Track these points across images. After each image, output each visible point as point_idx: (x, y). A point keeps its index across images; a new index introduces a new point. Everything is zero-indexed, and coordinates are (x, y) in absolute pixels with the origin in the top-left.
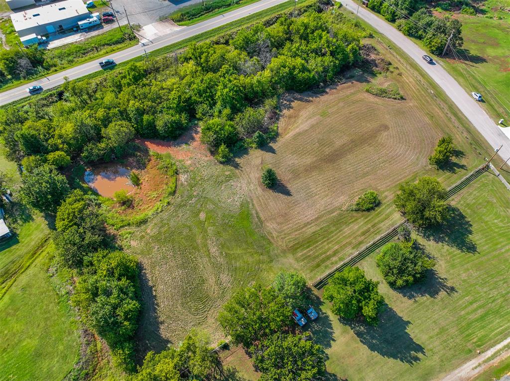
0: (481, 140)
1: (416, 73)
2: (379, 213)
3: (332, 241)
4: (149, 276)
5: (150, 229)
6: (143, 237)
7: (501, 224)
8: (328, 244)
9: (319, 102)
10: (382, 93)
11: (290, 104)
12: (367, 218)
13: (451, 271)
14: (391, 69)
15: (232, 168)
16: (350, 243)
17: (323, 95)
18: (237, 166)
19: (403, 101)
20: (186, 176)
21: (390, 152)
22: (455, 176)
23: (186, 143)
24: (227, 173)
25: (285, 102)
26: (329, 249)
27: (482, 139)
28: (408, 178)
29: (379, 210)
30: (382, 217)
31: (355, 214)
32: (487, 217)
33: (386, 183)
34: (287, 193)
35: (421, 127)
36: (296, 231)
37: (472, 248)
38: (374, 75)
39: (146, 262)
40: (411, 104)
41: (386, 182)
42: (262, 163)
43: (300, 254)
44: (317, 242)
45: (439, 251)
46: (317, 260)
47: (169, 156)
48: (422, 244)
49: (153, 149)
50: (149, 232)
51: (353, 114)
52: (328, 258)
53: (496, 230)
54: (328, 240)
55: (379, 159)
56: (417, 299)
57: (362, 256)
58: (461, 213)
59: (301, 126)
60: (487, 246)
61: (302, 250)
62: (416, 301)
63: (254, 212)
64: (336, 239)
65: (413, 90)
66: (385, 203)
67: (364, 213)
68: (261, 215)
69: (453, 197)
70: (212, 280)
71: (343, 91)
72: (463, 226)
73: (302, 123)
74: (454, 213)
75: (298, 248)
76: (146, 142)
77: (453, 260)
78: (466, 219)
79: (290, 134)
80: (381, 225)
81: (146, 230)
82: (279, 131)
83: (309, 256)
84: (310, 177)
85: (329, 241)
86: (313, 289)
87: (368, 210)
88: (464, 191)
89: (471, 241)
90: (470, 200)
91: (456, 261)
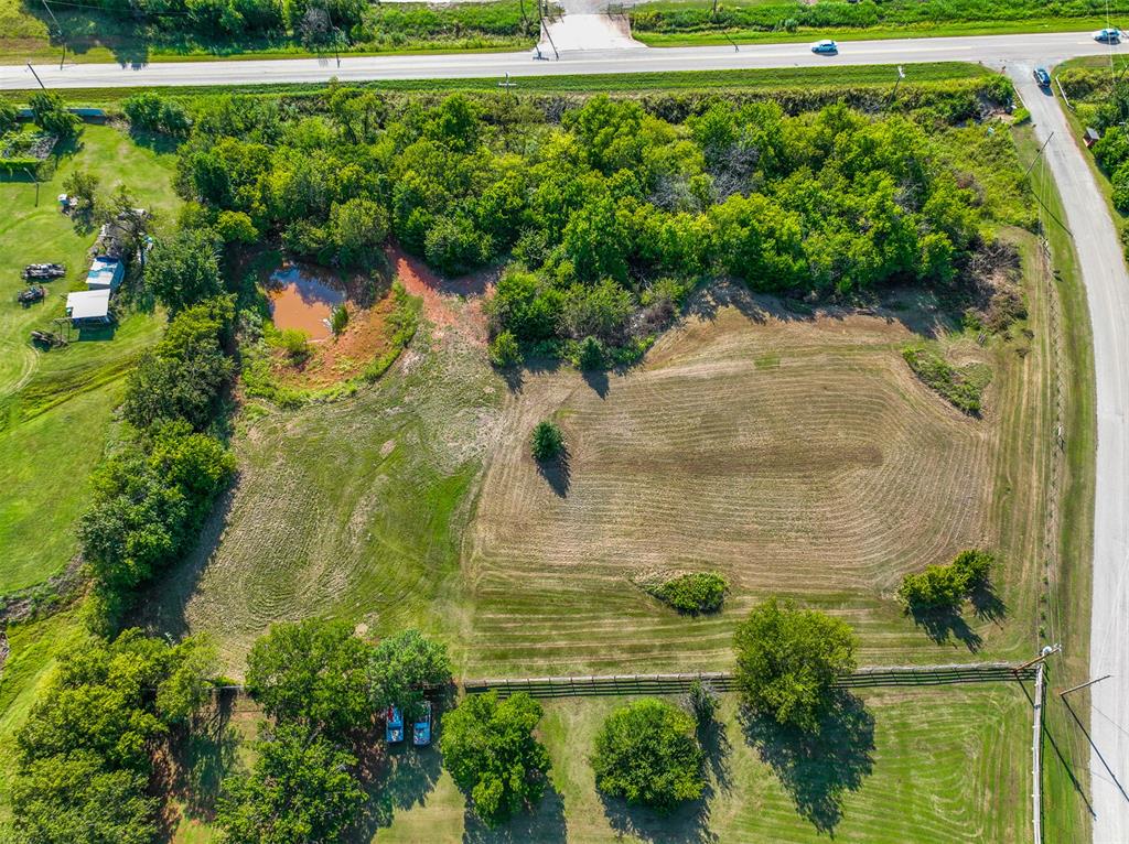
0: (1078, 605)
1: (1065, 367)
2: (698, 629)
3: (565, 628)
4: (235, 504)
5: (294, 424)
6: (274, 431)
7: (940, 812)
8: (552, 628)
9: (778, 331)
10: (938, 378)
11: (714, 308)
12: (667, 623)
13: (740, 832)
14: (1013, 330)
15: (505, 385)
16: (592, 652)
17: (799, 320)
18: (515, 385)
19: (972, 418)
20: (417, 358)
21: (836, 518)
22: (935, 649)
23: (463, 296)
24: (488, 390)
25: (709, 298)
26: (548, 638)
27: (1082, 605)
28: (823, 592)
29: (702, 623)
30: (698, 639)
31: (650, 602)
32: (922, 776)
33: (767, 577)
34: (560, 487)
35: (957, 501)
36: (517, 569)
37: (826, 817)
38: (958, 324)
39: (248, 477)
40: (983, 436)
41: (769, 574)
42: (563, 403)
43: (491, 616)
44: (536, 612)
45: (753, 777)
46: (509, 646)
47: (418, 305)
48: (730, 740)
49: (405, 278)
50: (289, 426)
51: (830, 393)
52: (532, 653)
53: (917, 817)
54: (560, 619)
55: (798, 519)
56: (625, 836)
57: (593, 689)
58: (871, 732)
59: (700, 366)
60: (863, 835)
61: (500, 611)
62: (620, 838)
63: (475, 490)
64: (576, 628)
65: (1020, 404)
66: (728, 617)
67: (670, 610)
68: (482, 503)
69: (885, 690)
70: (317, 571)
71: (852, 330)
72: (851, 761)
73: (705, 360)
74: (854, 724)
75: (495, 603)
76: (401, 260)
77: (764, 814)
78: (870, 754)
79: (662, 371)
80: (682, 655)
81: (287, 420)
82: (646, 355)
83: (502, 629)
84: (629, 481)
85: (559, 624)
86: (461, 691)
87: (682, 610)
88: (922, 693)
89: (840, 802)
90: (917, 720)
91: (768, 819)
